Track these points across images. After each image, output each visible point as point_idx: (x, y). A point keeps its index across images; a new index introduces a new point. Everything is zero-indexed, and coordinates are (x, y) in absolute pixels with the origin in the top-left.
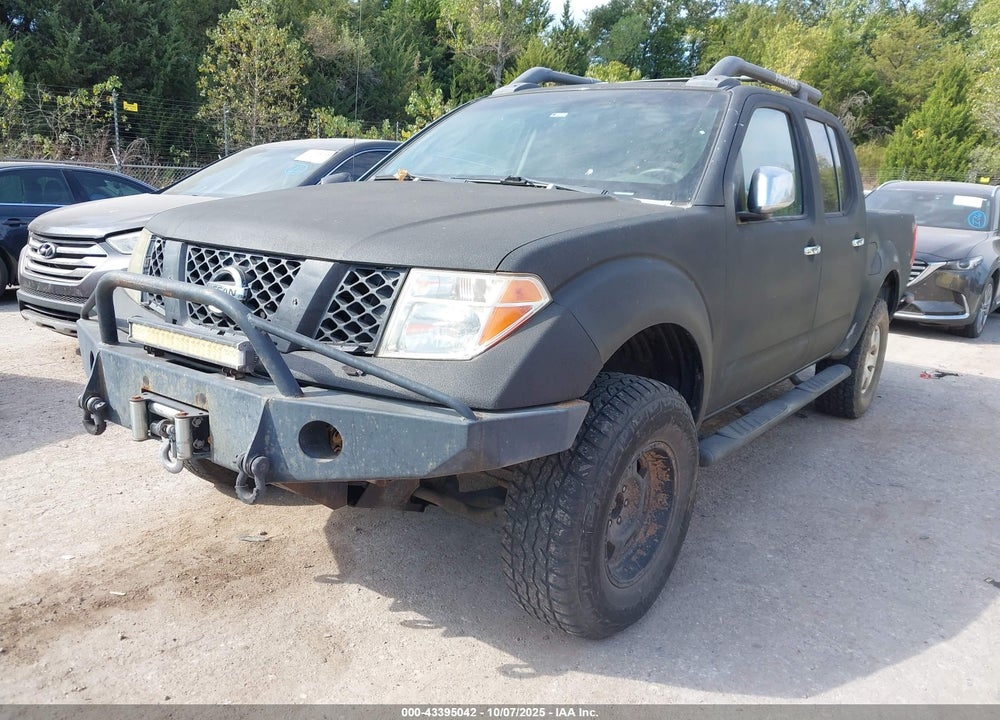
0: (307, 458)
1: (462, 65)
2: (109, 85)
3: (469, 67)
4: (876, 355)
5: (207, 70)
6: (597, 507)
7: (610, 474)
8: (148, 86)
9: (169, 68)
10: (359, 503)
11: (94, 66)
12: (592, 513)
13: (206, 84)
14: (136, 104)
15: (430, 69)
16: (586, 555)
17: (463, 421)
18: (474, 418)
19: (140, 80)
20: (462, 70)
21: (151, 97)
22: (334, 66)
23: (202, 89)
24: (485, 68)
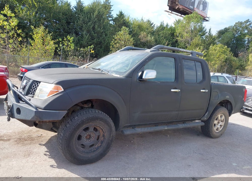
0: (17, 114)
1: (179, 44)
2: (91, 47)
3: (181, 44)
4: (224, 122)
5: (112, 44)
6: (69, 134)
7: (74, 127)
8: (101, 47)
9: (106, 44)
10: (37, 126)
11: (91, 43)
12: (68, 135)
13: (112, 47)
14: (94, 51)
15: (170, 44)
16: (66, 143)
17: (35, 110)
18: (37, 110)
19: (99, 46)
20: (179, 45)
21: (101, 49)
22: (145, 43)
23: (111, 48)
24: (186, 44)
